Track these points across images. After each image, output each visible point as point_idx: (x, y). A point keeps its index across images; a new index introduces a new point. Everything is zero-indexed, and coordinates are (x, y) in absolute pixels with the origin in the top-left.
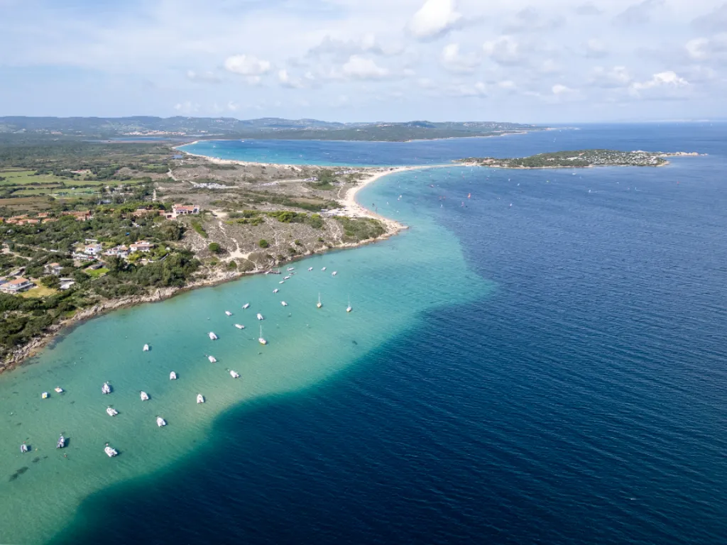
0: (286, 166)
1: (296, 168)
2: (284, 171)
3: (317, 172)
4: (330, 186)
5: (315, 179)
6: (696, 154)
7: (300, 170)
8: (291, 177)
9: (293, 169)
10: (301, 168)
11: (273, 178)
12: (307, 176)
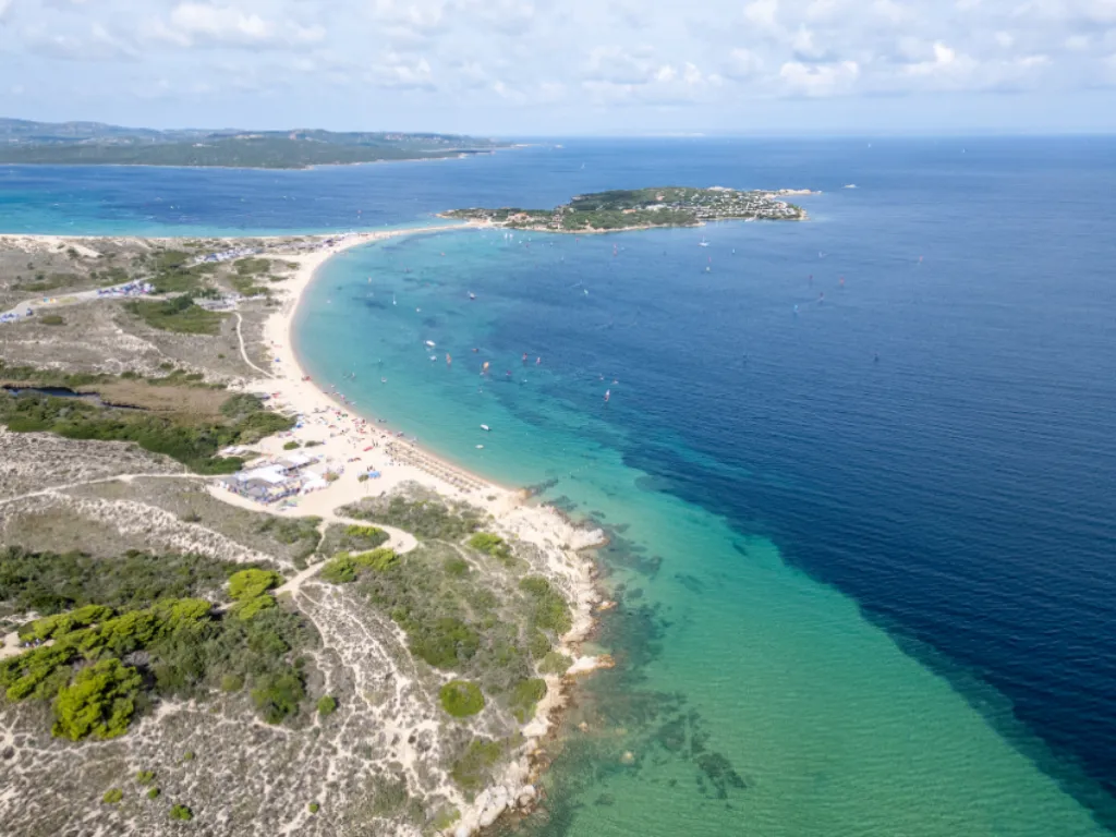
0: (52, 242)
1: (82, 250)
2: (49, 259)
3: (142, 258)
4: (200, 310)
5: (147, 287)
6: (806, 191)
7: (94, 254)
8: (74, 282)
9: (73, 253)
10: (92, 245)
11: (15, 288)
12: (119, 276)
